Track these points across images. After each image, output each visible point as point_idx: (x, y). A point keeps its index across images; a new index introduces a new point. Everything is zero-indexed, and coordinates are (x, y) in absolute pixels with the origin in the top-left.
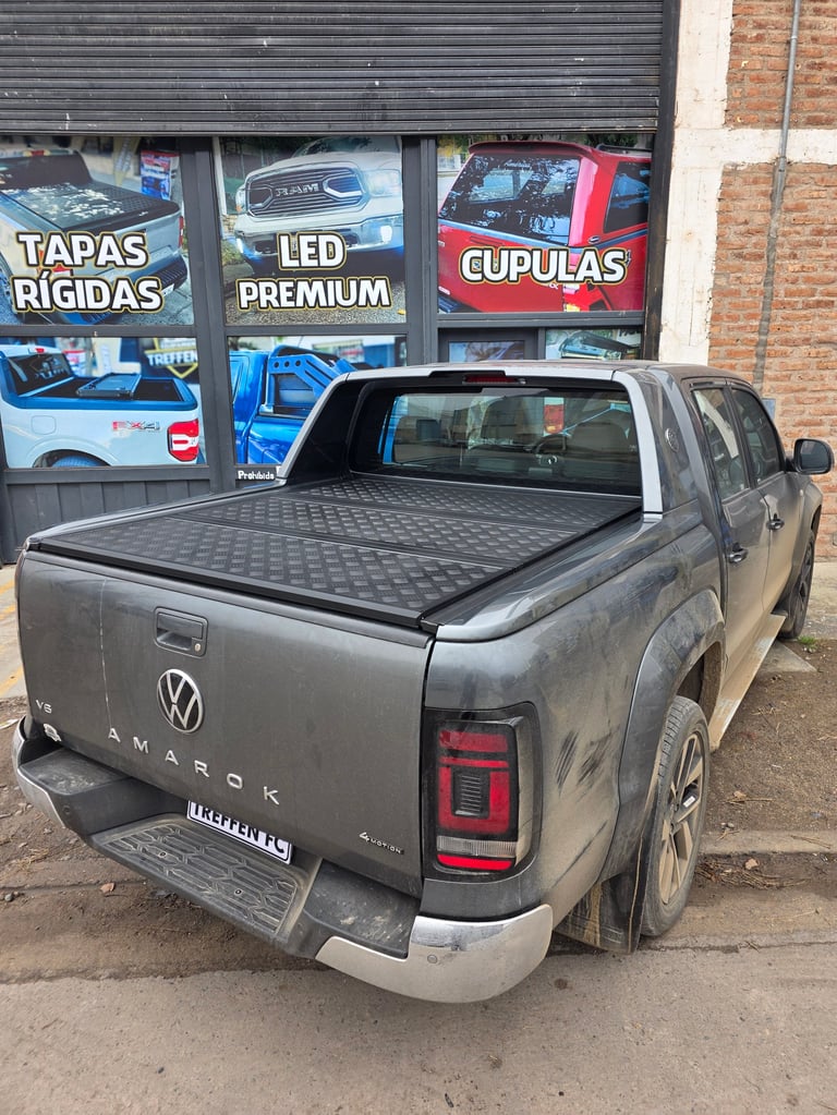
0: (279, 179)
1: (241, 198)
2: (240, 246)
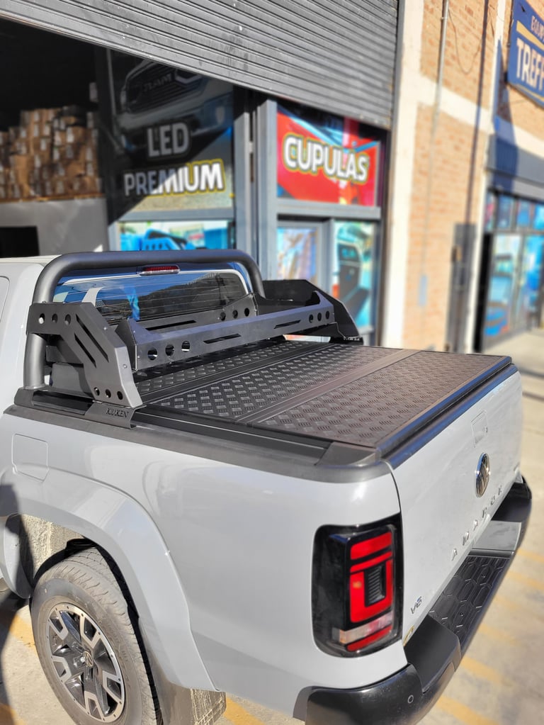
0: (146, 75)
1: (123, 98)
2: (124, 140)
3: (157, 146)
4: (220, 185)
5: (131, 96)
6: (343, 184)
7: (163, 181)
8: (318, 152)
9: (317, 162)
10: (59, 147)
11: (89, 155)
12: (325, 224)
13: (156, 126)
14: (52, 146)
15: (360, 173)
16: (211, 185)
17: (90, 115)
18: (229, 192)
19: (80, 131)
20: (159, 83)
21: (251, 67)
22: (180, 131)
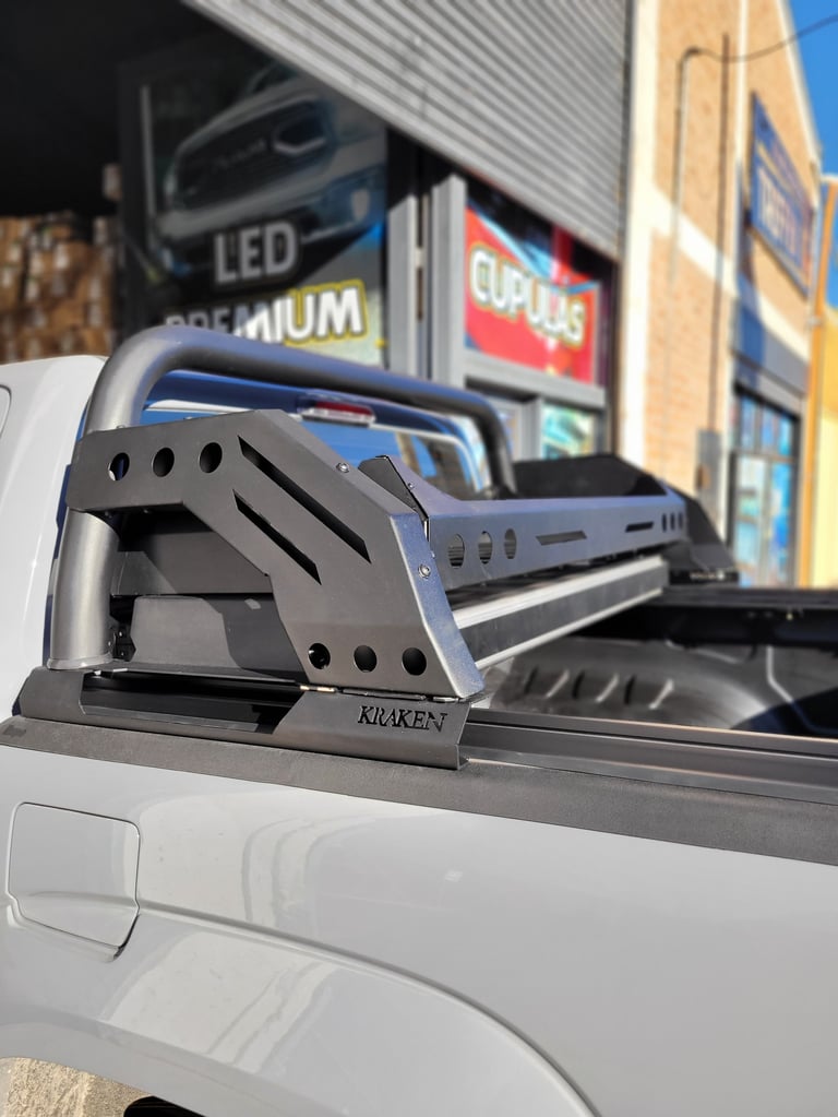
0: (221, 144)
1: (170, 186)
2: (167, 259)
3: (233, 263)
4: (356, 326)
5: (185, 181)
6: (552, 343)
7: (243, 323)
8: (518, 284)
9: (517, 300)
10: (39, 279)
11: (94, 290)
12: (528, 407)
13: (233, 230)
14: (23, 279)
15: (573, 329)
16: (339, 327)
17: (100, 224)
18: (374, 337)
19: (81, 248)
20: (241, 156)
21: (433, 113)
22: (280, 237)
